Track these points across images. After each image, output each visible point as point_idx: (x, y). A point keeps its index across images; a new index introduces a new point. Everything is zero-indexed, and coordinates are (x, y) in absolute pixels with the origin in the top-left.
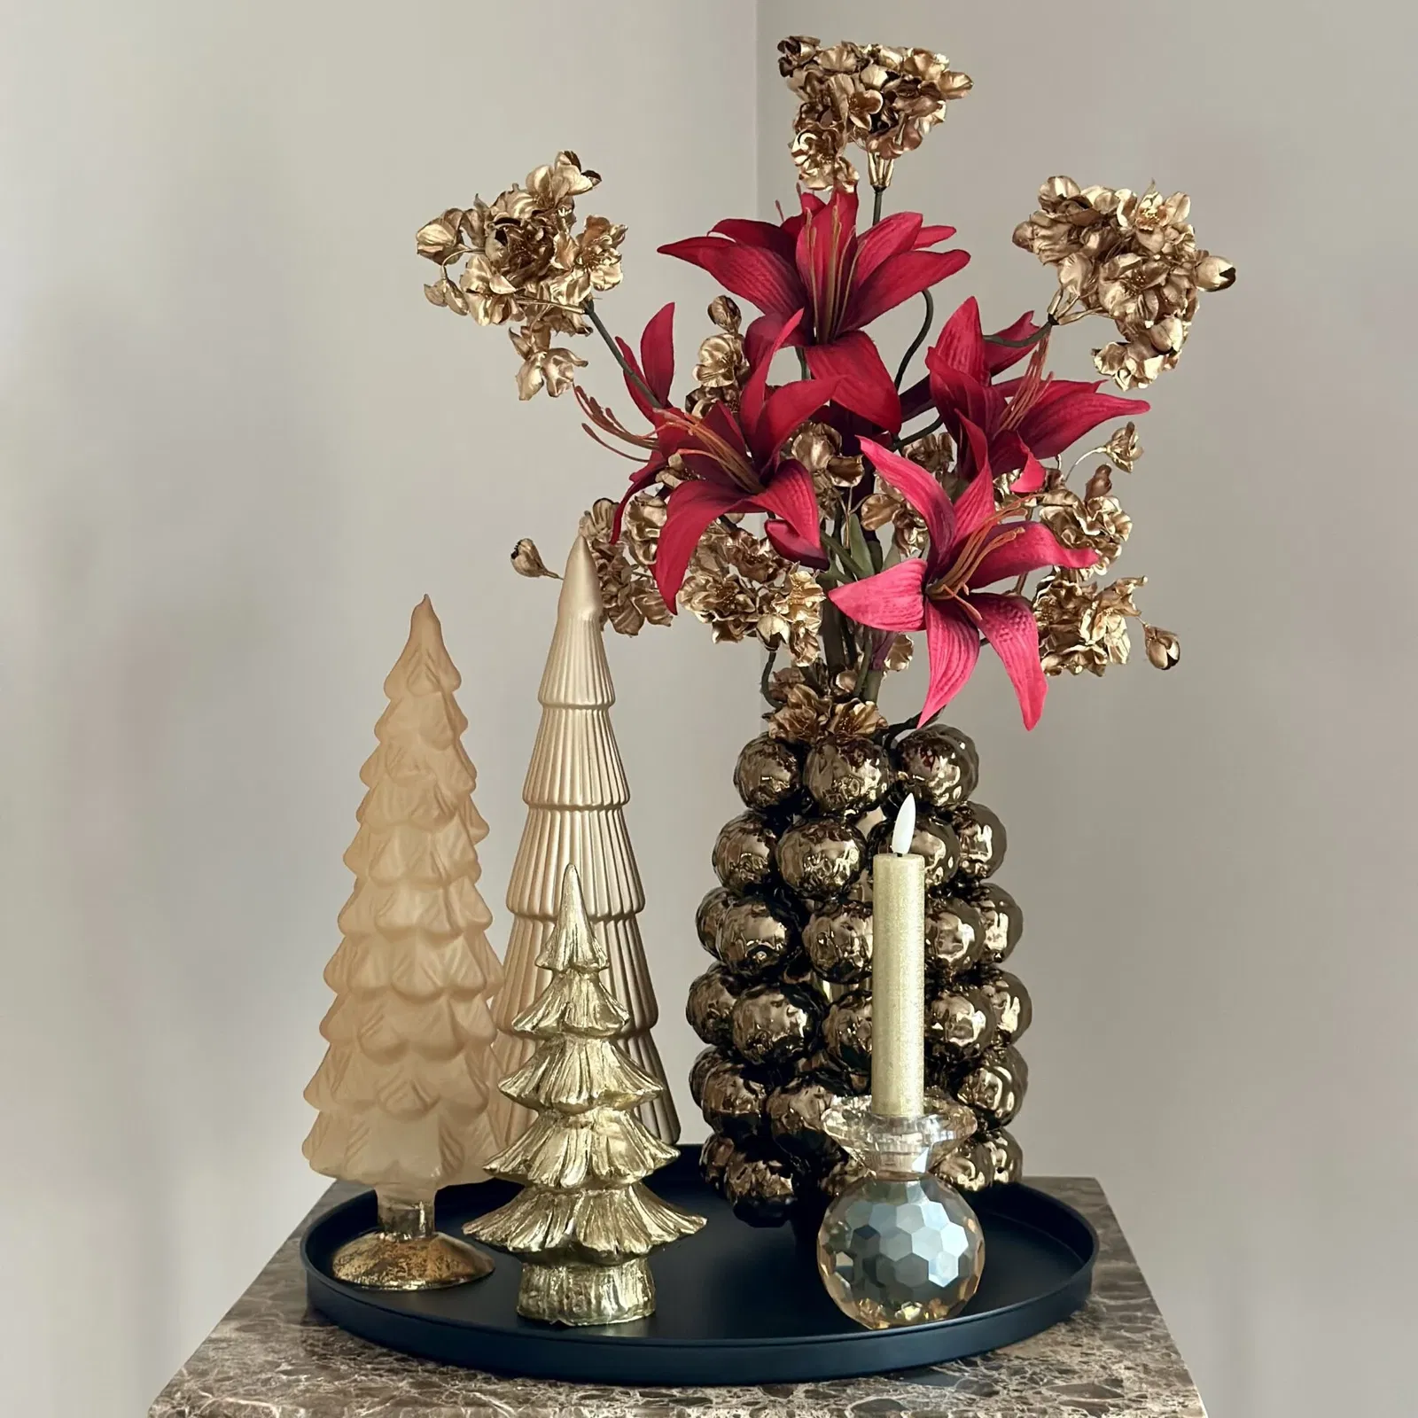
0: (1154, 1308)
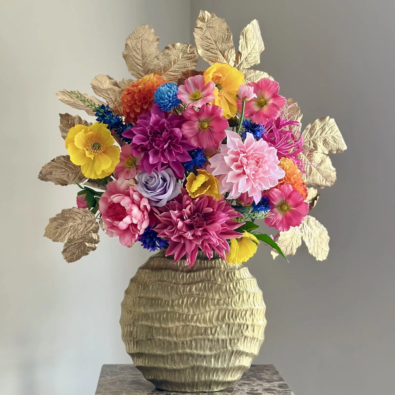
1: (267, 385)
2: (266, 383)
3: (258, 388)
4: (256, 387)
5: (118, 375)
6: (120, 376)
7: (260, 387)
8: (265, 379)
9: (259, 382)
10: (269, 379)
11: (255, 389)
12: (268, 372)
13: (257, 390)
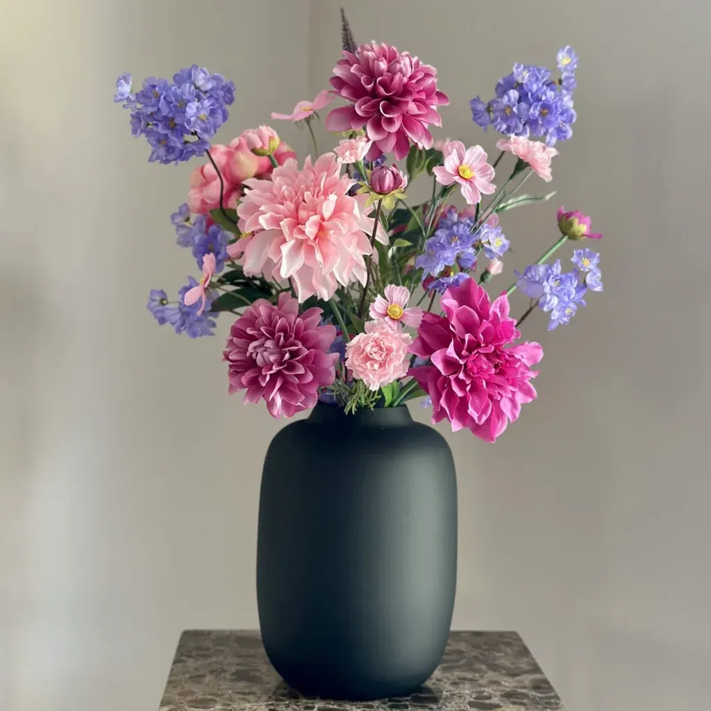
0: (557, 697)
1: (508, 684)
2: (505, 679)
3: (492, 692)
4: (486, 689)
5: (210, 656)
6: (214, 659)
7: (495, 687)
8: (504, 668)
9: (491, 675)
10: (512, 667)
11: (485, 694)
12: (509, 650)
13: (489, 697)
